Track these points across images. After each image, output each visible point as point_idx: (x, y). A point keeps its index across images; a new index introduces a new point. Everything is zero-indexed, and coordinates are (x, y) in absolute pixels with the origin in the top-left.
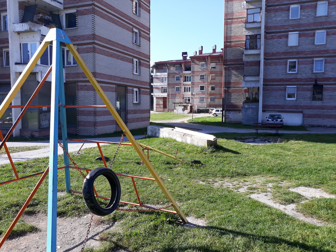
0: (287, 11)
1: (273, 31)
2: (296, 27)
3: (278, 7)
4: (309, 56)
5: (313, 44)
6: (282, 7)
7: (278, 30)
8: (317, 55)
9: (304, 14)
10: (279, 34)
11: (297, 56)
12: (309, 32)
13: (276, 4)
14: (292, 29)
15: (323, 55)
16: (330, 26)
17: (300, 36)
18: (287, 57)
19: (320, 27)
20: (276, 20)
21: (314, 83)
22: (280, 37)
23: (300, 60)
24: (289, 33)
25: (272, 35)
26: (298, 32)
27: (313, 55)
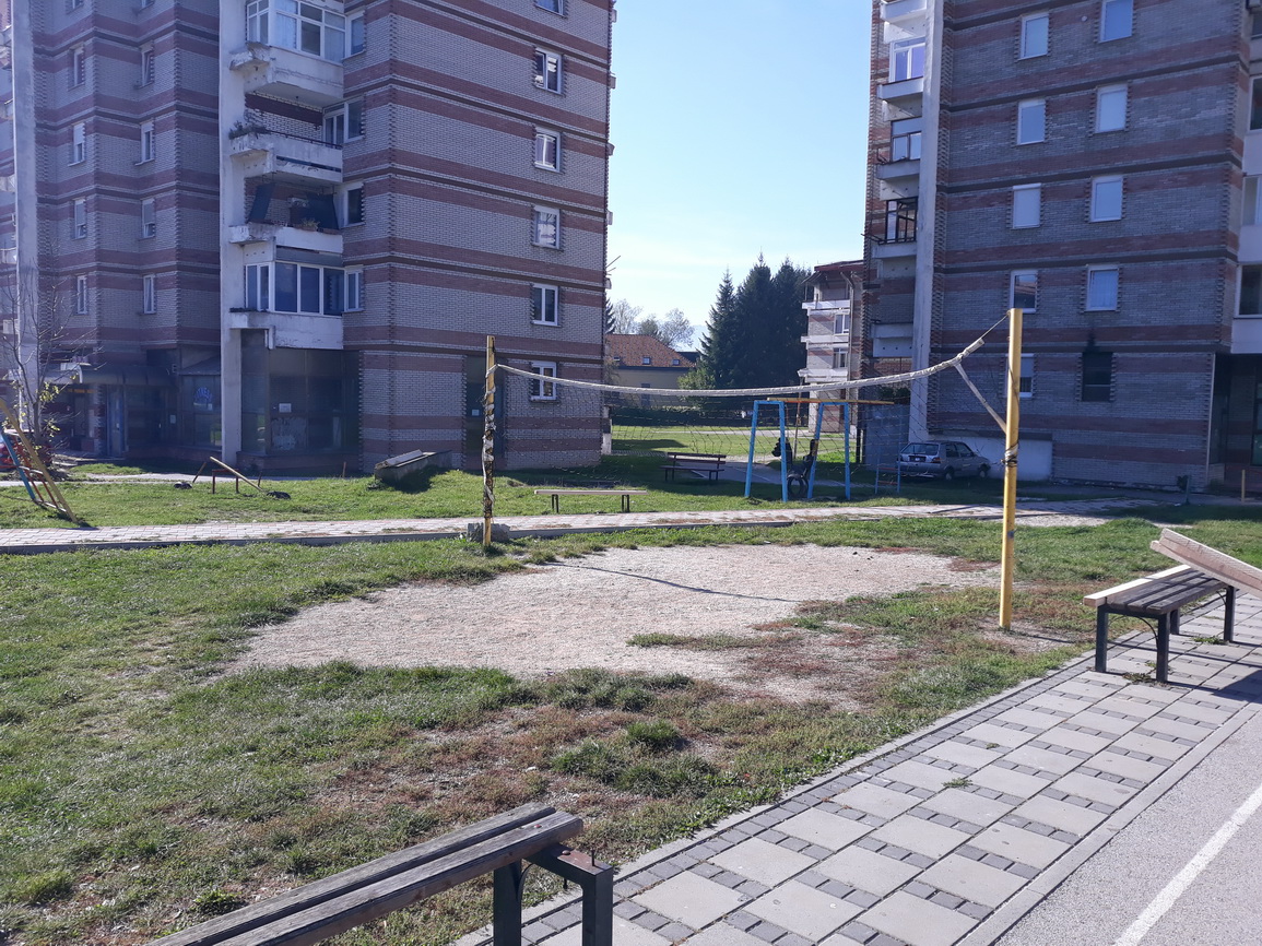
0: (1007, 119)
1: (968, 183)
2: (1035, 166)
3: (981, 110)
4: (1071, 257)
5: (1085, 220)
6: (993, 108)
7: (982, 181)
8: (1095, 256)
9: (1055, 126)
10: (983, 193)
11: (1037, 260)
12: (1072, 182)
13: (976, 101)
14: (1021, 177)
15: (1111, 255)
16: (1134, 162)
17: (1044, 195)
18: (1006, 262)
19: (1103, 167)
20: (977, 149)
21: (1084, 344)
22: (987, 202)
23: (1045, 270)
24: (1015, 187)
25: (965, 194)
26: (1039, 185)
27: (1082, 257)
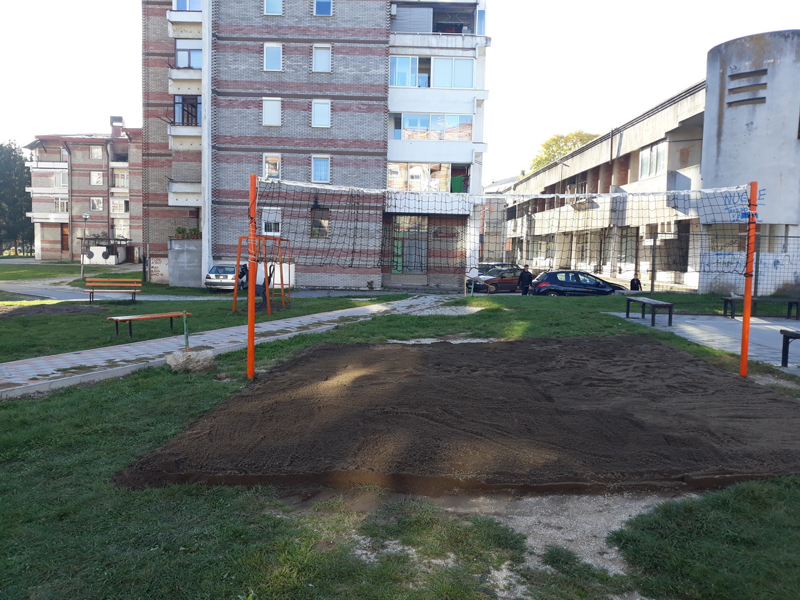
0: (257, 52)
1: (232, 91)
2: (276, 87)
3: (239, 43)
4: (301, 148)
5: (309, 124)
6: (247, 43)
7: (242, 91)
8: (316, 148)
9: (289, 63)
10: (243, 99)
11: (280, 147)
12: (301, 100)
13: (235, 36)
14: (268, 92)
15: (326, 149)
16: (337, 94)
17: (284, 106)
18: (260, 147)
19: (319, 93)
20: (237, 69)
21: (312, 203)
22: (246, 105)
23: (286, 155)
24: (264, 98)
25: (229, 98)
26: (280, 99)
27: (308, 148)
